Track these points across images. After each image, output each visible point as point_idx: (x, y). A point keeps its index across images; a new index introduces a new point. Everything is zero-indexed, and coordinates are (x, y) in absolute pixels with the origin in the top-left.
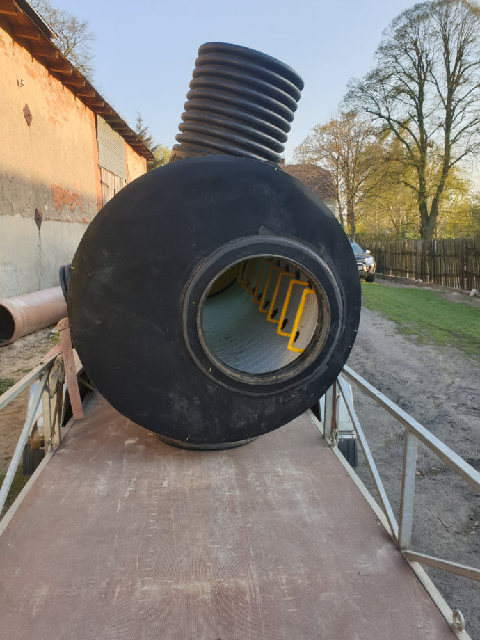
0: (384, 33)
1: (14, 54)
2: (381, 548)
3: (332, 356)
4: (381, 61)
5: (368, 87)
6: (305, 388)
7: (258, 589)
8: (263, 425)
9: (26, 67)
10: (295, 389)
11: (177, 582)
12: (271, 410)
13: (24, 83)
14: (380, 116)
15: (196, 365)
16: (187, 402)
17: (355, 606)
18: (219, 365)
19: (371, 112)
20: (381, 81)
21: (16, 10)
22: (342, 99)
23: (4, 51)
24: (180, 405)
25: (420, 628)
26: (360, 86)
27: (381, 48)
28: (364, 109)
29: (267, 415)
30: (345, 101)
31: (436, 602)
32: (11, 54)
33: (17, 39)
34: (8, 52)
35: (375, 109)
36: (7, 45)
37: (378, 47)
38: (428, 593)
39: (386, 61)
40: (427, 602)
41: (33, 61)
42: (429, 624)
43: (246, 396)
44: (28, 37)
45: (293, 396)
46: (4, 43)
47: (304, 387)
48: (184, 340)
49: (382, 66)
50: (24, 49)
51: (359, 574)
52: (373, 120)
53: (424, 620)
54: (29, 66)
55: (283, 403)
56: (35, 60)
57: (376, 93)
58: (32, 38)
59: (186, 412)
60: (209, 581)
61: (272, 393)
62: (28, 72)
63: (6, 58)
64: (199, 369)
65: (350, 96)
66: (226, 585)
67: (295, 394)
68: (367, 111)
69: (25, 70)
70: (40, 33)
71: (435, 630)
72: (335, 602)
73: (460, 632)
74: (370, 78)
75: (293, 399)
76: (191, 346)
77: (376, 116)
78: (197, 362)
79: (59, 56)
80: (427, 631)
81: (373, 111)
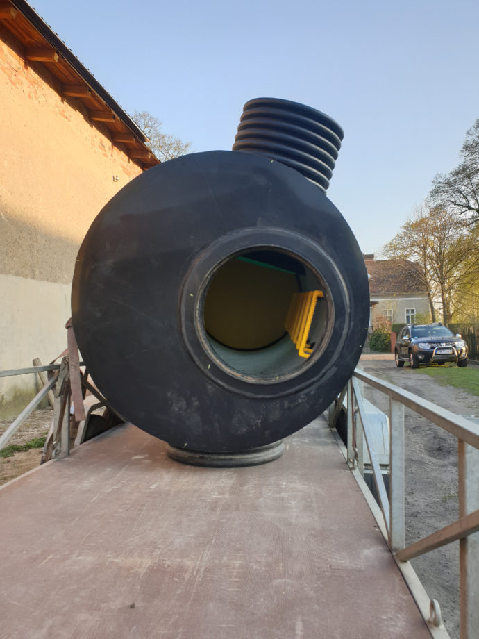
0: (468, 133)
1: (112, 155)
2: (369, 549)
3: (341, 356)
4: (468, 159)
5: (455, 182)
6: (313, 393)
7: (203, 569)
8: (267, 432)
9: (123, 166)
10: (302, 393)
11: (117, 556)
12: (275, 415)
13: (118, 178)
14: (470, 208)
15: (194, 362)
16: (184, 402)
17: (311, 593)
18: (218, 362)
19: (459, 205)
20: (468, 176)
21: (114, 118)
22: (429, 195)
23: (104, 152)
24: (178, 406)
25: (384, 620)
26: (446, 181)
27: (466, 147)
28: (452, 202)
29: (271, 421)
30: (432, 196)
31: (416, 599)
32: (109, 156)
33: (116, 143)
34: (107, 153)
35: (464, 201)
36: (107, 148)
37: (462, 146)
38: (410, 590)
39: (472, 157)
40: (405, 597)
41: (129, 162)
42: (398, 617)
43: (247, 398)
44: (124, 141)
45: (300, 401)
46: (104, 147)
47: (311, 391)
48: (182, 335)
49: (468, 163)
50: (122, 152)
51: (330, 567)
52: (462, 213)
53: (393, 613)
54: (125, 165)
55: (289, 408)
56: (131, 161)
57: (463, 188)
58: (128, 142)
59: (184, 414)
60: (152, 558)
61: (276, 396)
62: (124, 171)
63: (105, 158)
64: (197, 366)
65: (436, 192)
66: (168, 563)
67: (301, 399)
68: (455, 204)
69: (122, 169)
70: (135, 137)
71: (404, 623)
72: (289, 588)
73: (436, 628)
74: (456, 174)
75: (299, 404)
76: (189, 340)
77: (465, 209)
78: (196, 358)
79: (151, 157)
80: (393, 623)
81: (461, 204)
